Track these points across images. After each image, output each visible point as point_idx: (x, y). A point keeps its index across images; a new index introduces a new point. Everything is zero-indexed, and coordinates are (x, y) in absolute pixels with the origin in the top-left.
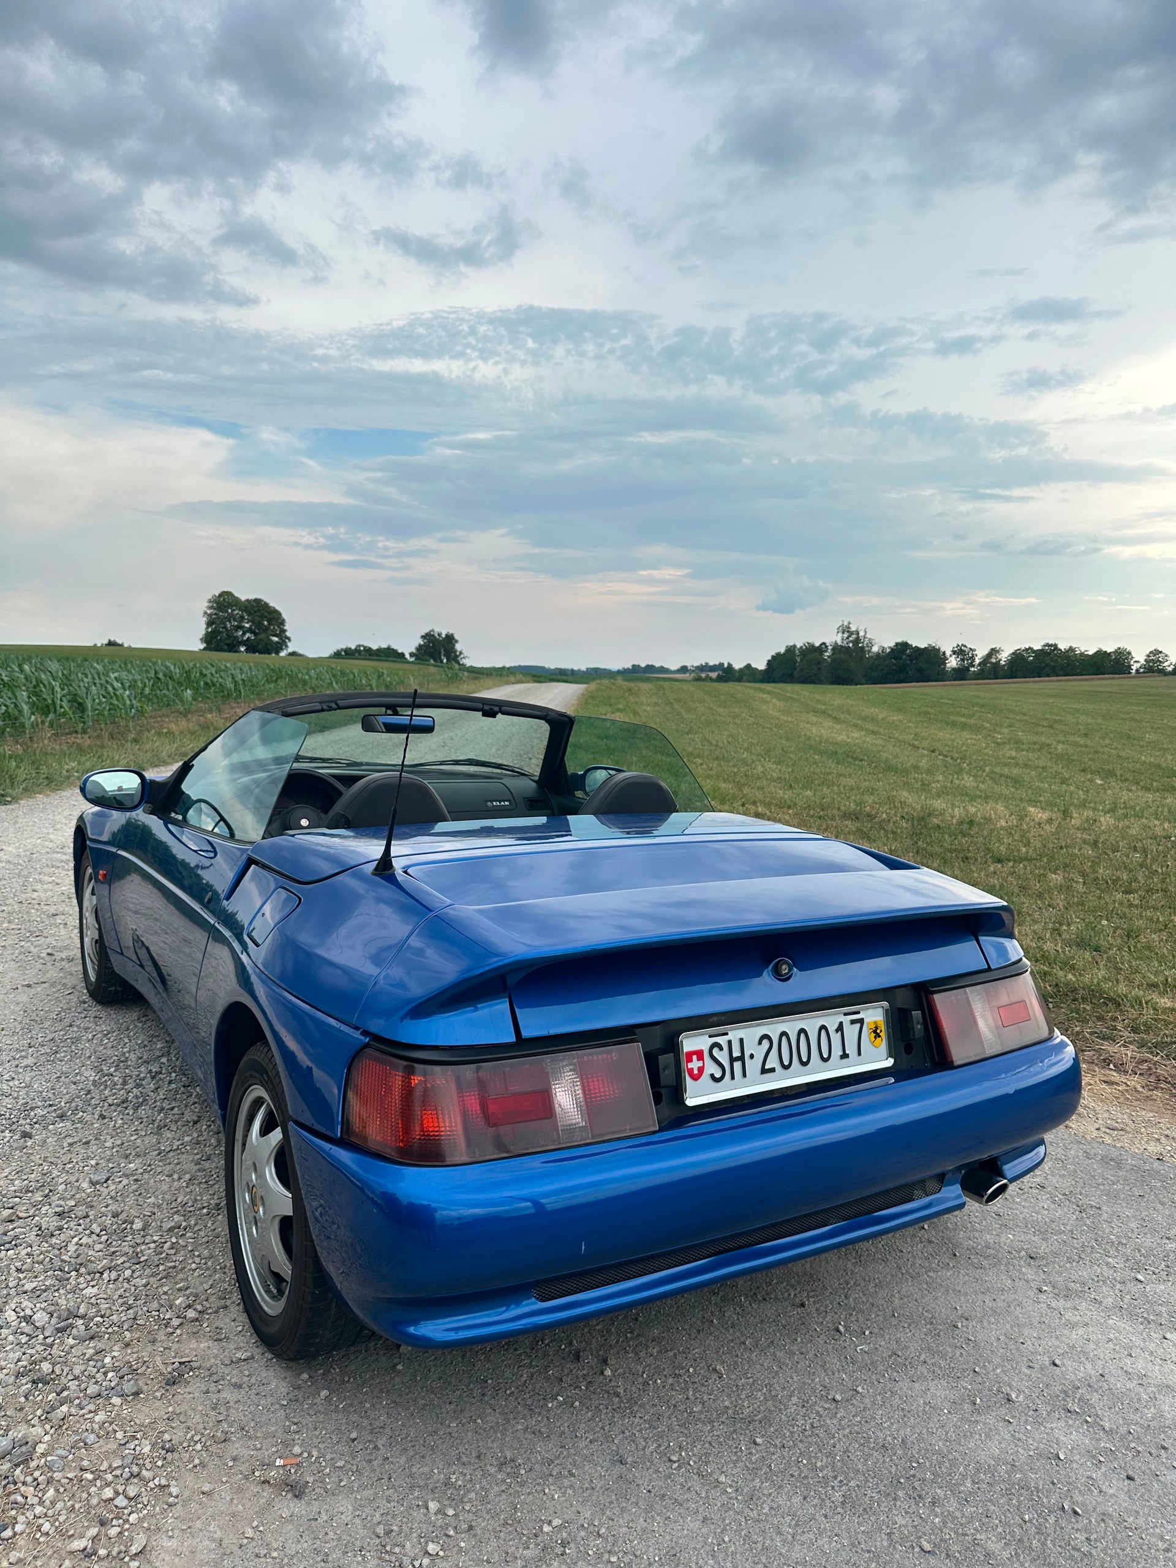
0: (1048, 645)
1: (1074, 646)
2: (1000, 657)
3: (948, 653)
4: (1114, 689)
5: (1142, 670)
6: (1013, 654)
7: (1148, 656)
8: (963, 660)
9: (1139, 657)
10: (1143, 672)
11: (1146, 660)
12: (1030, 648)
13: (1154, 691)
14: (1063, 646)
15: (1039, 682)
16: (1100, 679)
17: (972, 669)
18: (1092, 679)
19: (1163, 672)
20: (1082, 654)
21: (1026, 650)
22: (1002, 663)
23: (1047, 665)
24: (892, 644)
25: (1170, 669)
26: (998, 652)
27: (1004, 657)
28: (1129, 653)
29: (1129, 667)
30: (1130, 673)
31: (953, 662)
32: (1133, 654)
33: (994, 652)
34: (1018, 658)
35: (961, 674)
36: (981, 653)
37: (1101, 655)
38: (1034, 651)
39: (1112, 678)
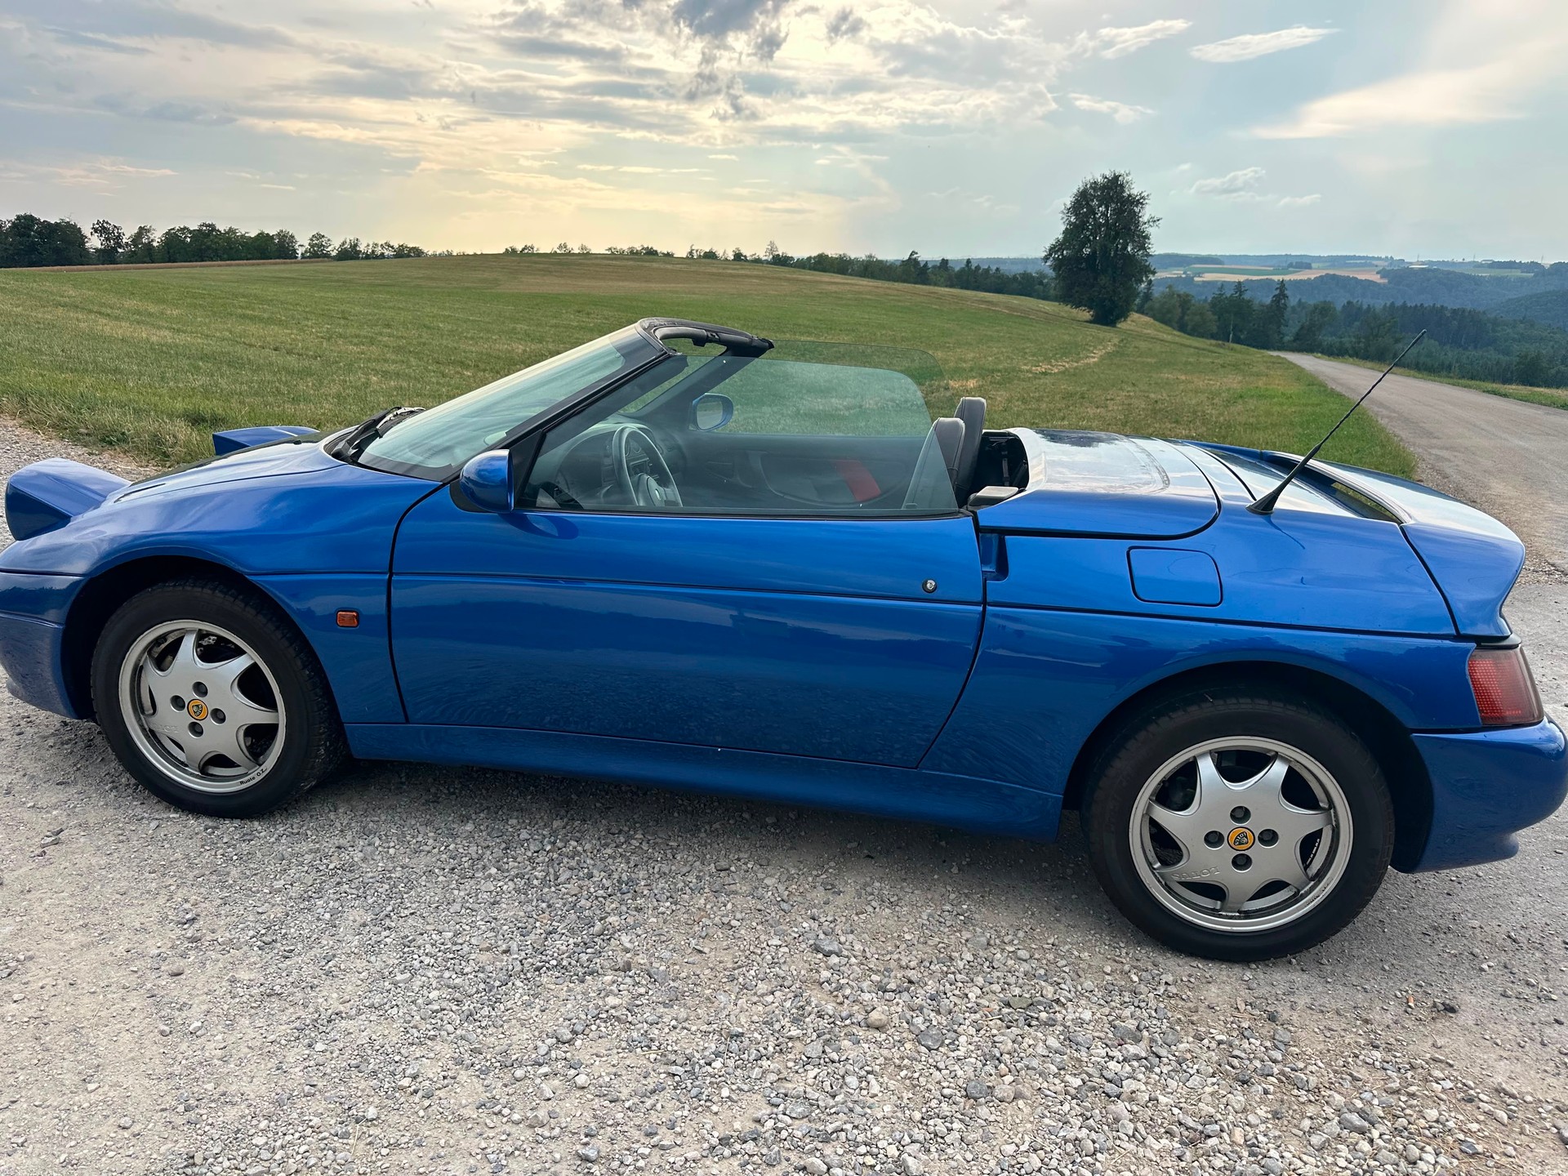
0: (204, 225)
1: (234, 227)
2: (152, 237)
3: (86, 230)
4: (294, 275)
5: (308, 255)
6: (167, 234)
7: (311, 240)
8: (107, 239)
9: (302, 243)
10: (309, 257)
11: (310, 244)
12: (185, 228)
13: (335, 277)
14: (222, 227)
15: (210, 266)
16: (271, 264)
17: (120, 250)
18: (264, 264)
19: (327, 256)
20: (243, 236)
21: (182, 230)
22: (155, 244)
23: (209, 248)
24: (13, 218)
25: (334, 254)
26: (148, 231)
27: (157, 237)
28: (292, 237)
29: (294, 251)
30: (297, 257)
31: (95, 242)
32: (297, 238)
33: (142, 231)
34: (172, 238)
35: (108, 256)
36: (128, 232)
37: (263, 238)
38: (190, 232)
39: (284, 263)
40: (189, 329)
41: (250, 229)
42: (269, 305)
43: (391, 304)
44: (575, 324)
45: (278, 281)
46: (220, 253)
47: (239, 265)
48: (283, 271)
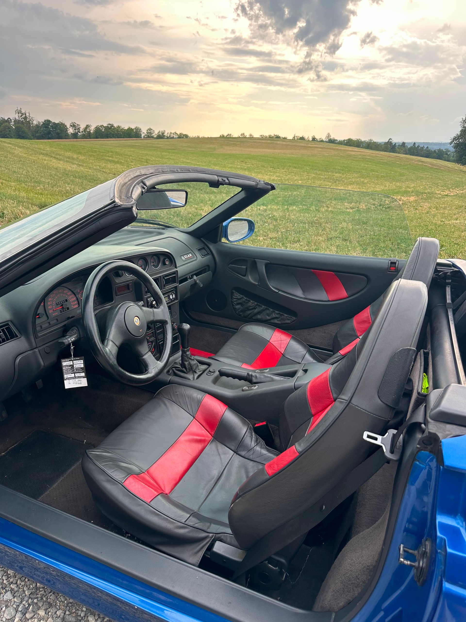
0: (109, 124)
1: (120, 125)
2: (91, 129)
3: (68, 126)
4: (139, 144)
5: (146, 136)
6: (96, 127)
7: (147, 131)
8: (75, 129)
9: (144, 131)
10: (146, 138)
12: (102, 125)
13: (154, 145)
14: (115, 125)
15: (110, 140)
16: (131, 140)
17: (79, 134)
18: (129, 140)
19: (153, 137)
20: (123, 129)
21: (101, 126)
22: (92, 132)
23: (110, 133)
24: (43, 121)
25: (155, 136)
26: (89, 126)
27: (92, 129)
28: (140, 129)
29: (141, 135)
30: (141, 138)
31: (71, 131)
32: (142, 130)
33: (88, 126)
34: (98, 129)
35: (75, 136)
36: (82, 127)
37: (130, 130)
38: (104, 127)
39: (137, 140)
40: (84, 165)
41: (126, 127)
42: (120, 156)
43: (168, 157)
44: (239, 167)
45: (132, 146)
46: (115, 136)
47: (120, 140)
48: (136, 143)
